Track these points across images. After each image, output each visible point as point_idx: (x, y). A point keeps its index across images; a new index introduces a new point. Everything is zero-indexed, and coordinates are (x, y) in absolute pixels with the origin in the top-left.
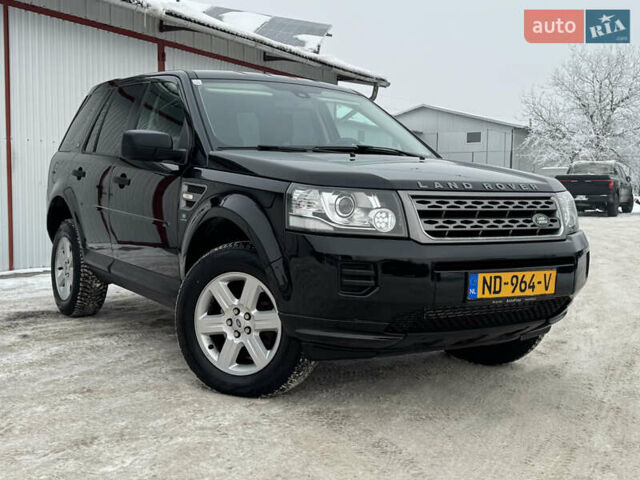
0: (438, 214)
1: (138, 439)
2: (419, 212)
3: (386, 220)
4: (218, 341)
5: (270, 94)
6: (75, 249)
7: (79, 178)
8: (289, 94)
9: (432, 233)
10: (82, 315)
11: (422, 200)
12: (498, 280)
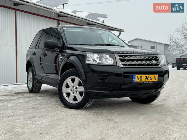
0: (125, 60)
1: (46, 117)
2: (120, 59)
3: (111, 61)
4: (68, 95)
5: (84, 31)
6: (33, 74)
7: (34, 55)
8: (89, 31)
9: (123, 65)
10: (35, 93)
11: (120, 56)
12: (141, 77)
